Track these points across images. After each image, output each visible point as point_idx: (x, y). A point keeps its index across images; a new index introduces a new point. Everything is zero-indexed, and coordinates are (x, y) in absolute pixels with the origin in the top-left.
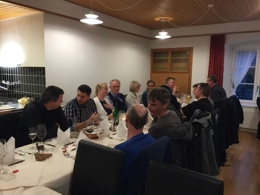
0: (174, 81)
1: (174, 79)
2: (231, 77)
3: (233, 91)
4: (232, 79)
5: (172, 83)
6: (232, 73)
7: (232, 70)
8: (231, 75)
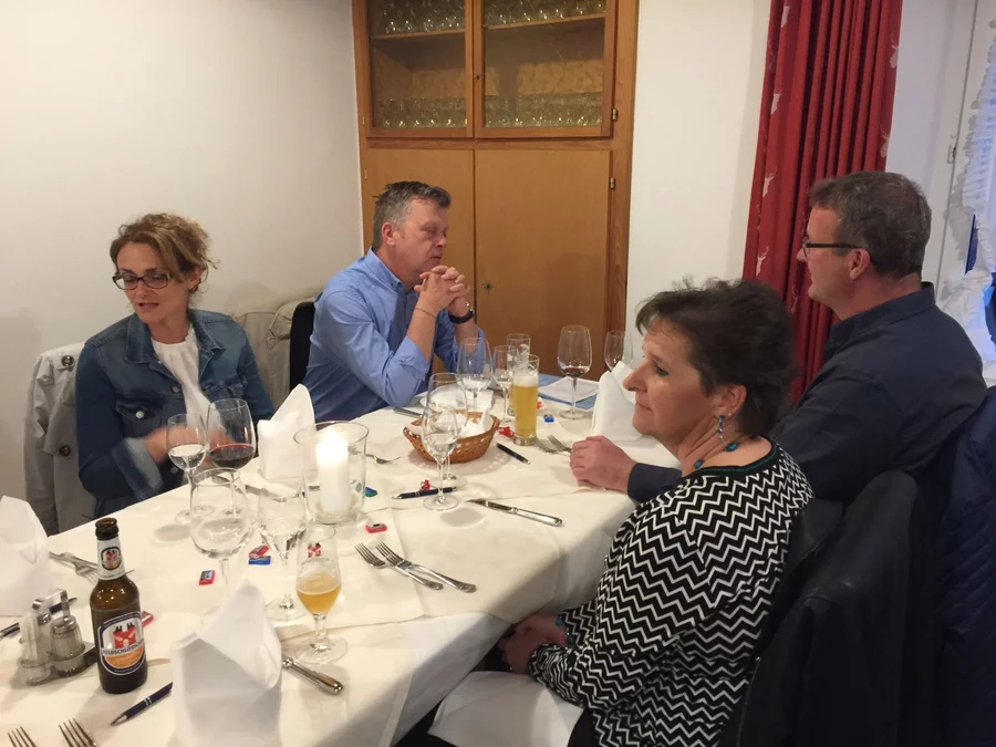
0: (436, 219)
1: (441, 198)
2: (959, 170)
3: (960, 288)
4: (962, 182)
5: (422, 234)
6: (969, 137)
7: (969, 113)
8: (960, 152)
